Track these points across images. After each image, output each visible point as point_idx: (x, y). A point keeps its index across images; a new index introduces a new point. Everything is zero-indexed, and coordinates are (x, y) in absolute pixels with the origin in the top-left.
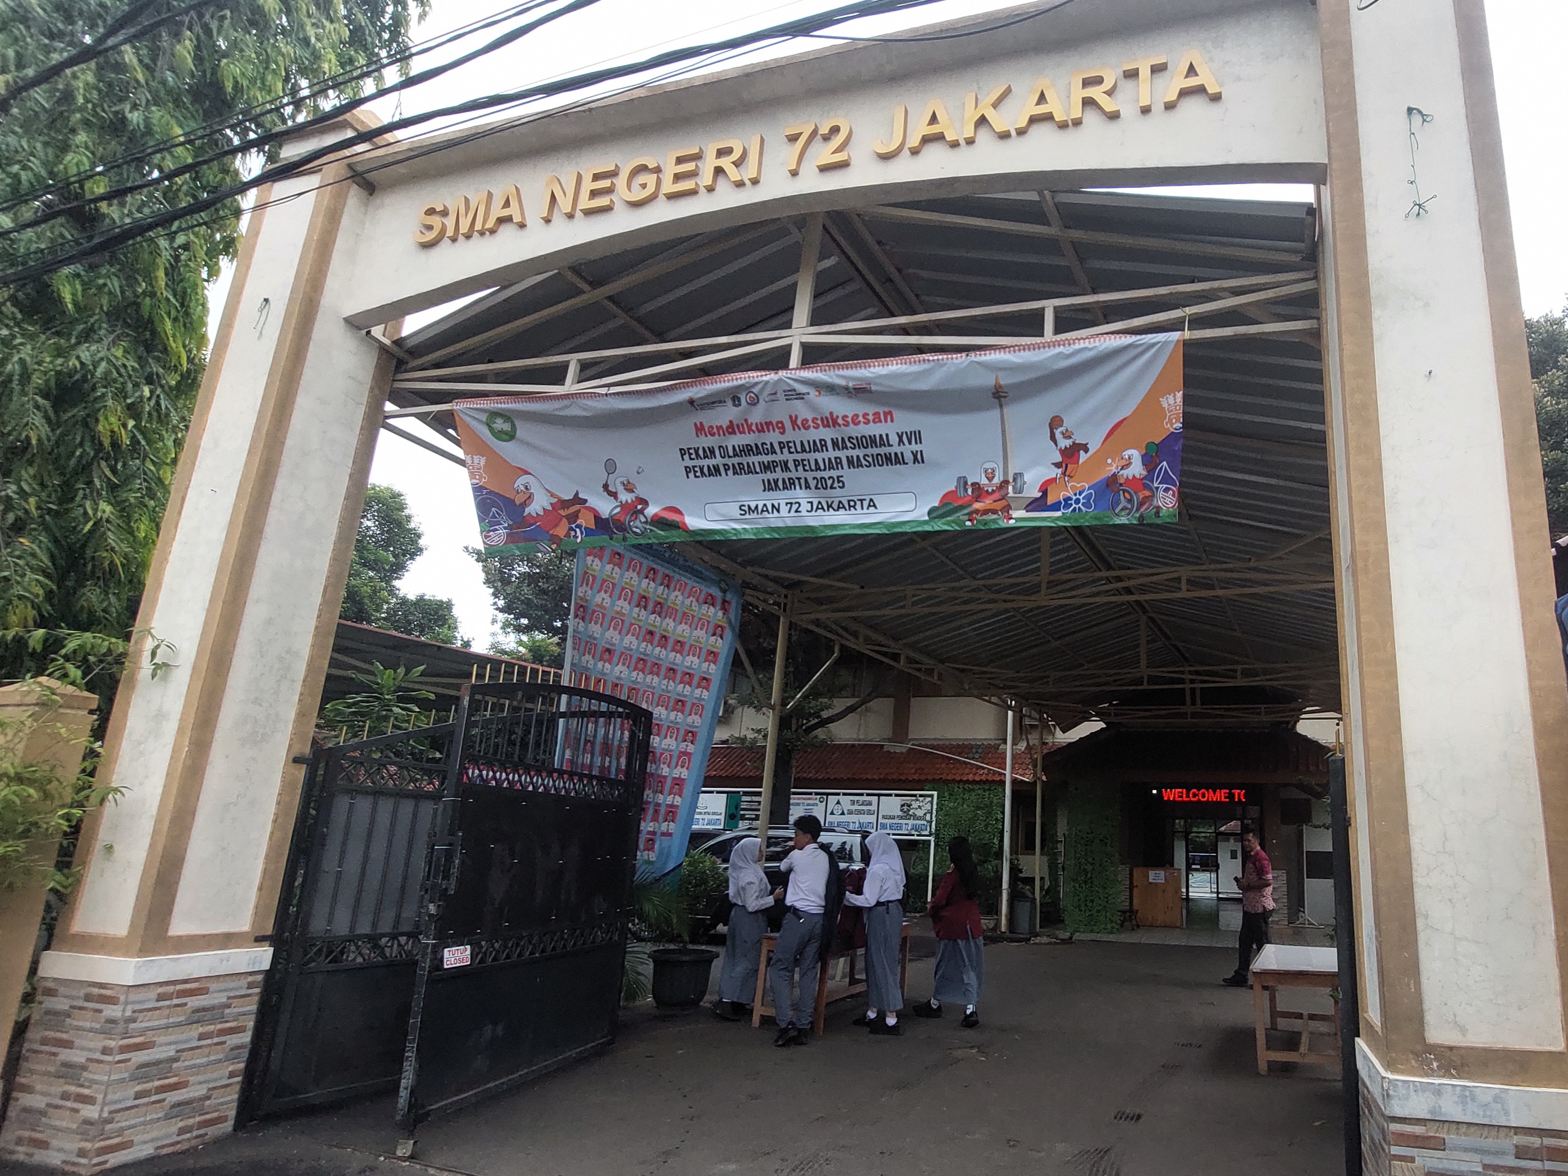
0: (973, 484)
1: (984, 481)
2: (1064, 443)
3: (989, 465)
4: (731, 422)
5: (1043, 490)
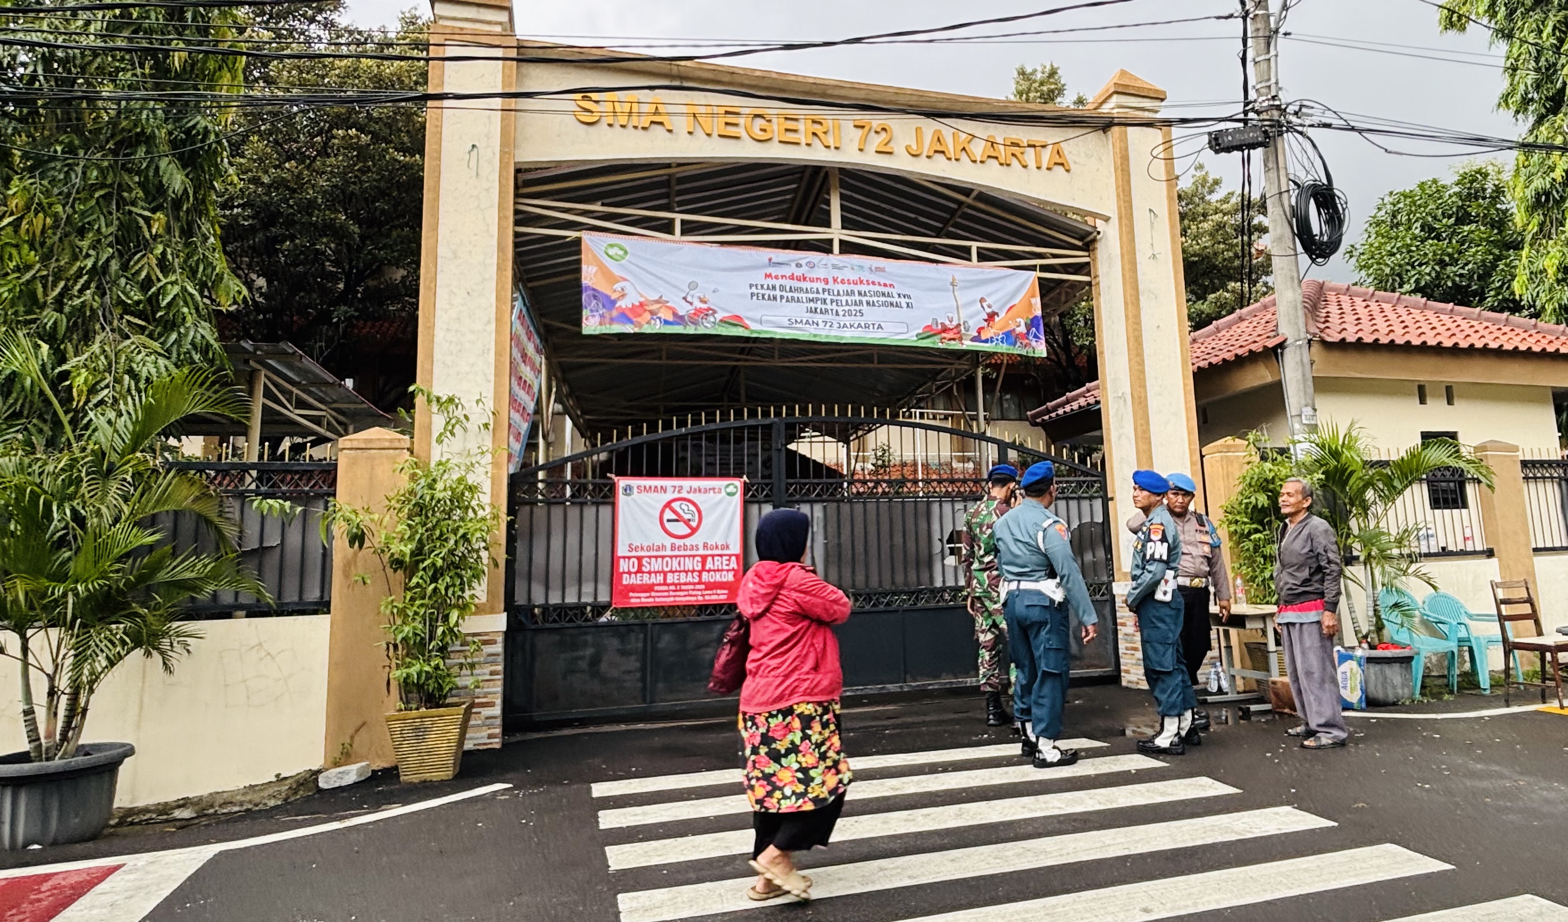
0: (941, 324)
1: (947, 323)
2: (989, 310)
3: (950, 315)
5: (979, 332)
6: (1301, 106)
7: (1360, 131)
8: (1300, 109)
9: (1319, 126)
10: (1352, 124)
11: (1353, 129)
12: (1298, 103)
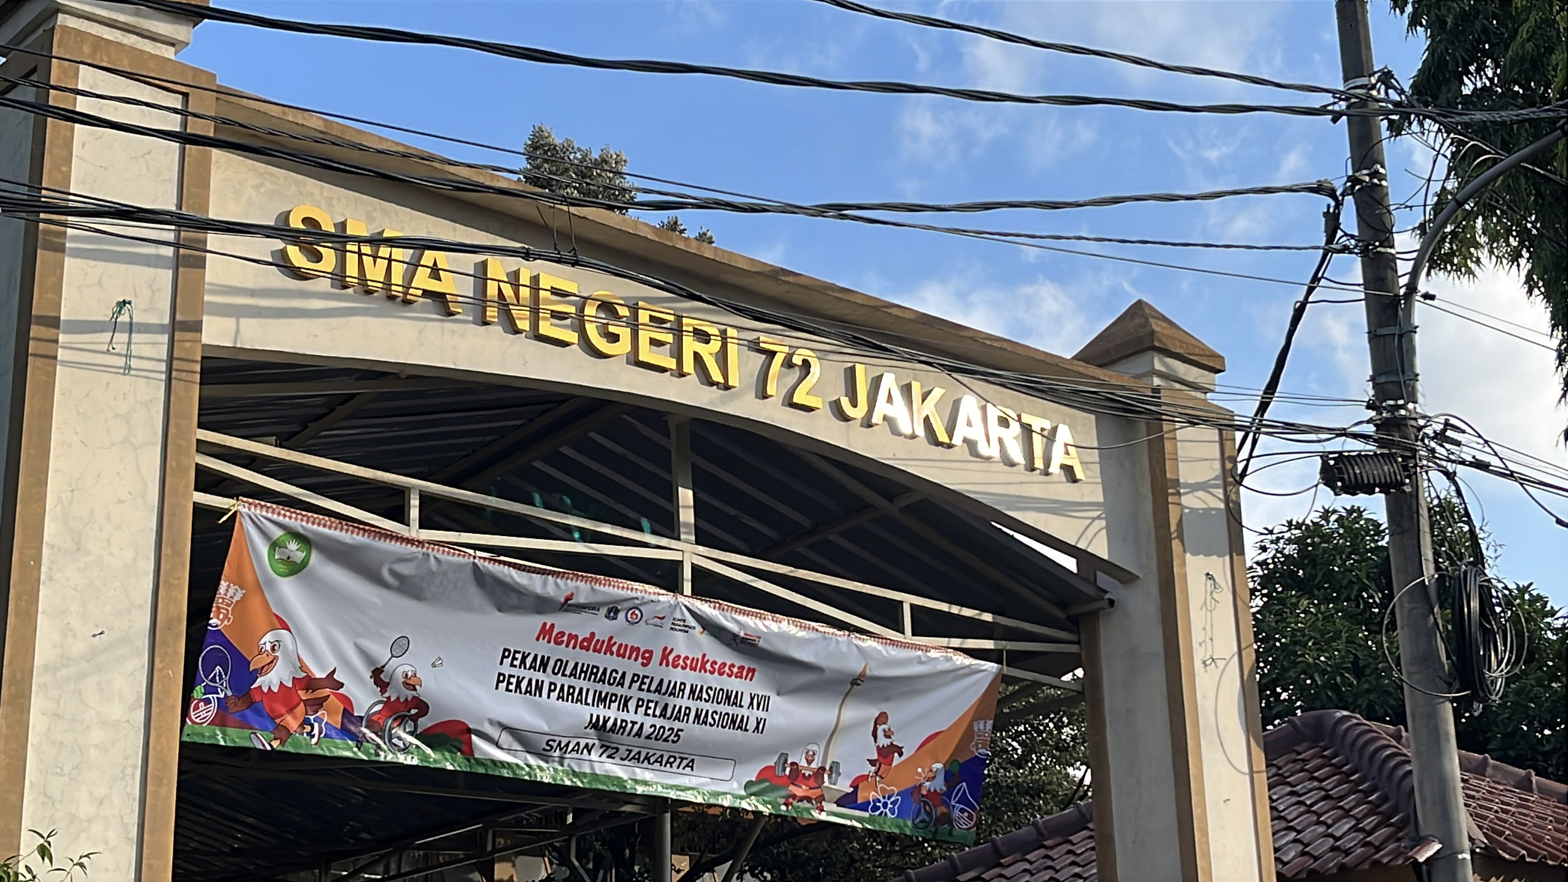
0: (793, 764)
4: (593, 635)
5: (855, 786)
6: (1447, 424)
7: (1523, 481)
8: (1444, 430)
9: (1471, 464)
10: (1512, 467)
11: (1511, 475)
12: (1442, 420)
